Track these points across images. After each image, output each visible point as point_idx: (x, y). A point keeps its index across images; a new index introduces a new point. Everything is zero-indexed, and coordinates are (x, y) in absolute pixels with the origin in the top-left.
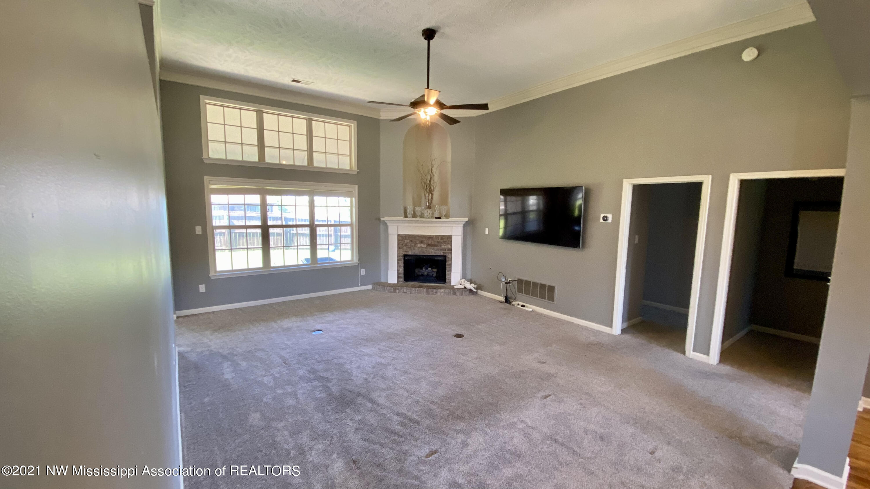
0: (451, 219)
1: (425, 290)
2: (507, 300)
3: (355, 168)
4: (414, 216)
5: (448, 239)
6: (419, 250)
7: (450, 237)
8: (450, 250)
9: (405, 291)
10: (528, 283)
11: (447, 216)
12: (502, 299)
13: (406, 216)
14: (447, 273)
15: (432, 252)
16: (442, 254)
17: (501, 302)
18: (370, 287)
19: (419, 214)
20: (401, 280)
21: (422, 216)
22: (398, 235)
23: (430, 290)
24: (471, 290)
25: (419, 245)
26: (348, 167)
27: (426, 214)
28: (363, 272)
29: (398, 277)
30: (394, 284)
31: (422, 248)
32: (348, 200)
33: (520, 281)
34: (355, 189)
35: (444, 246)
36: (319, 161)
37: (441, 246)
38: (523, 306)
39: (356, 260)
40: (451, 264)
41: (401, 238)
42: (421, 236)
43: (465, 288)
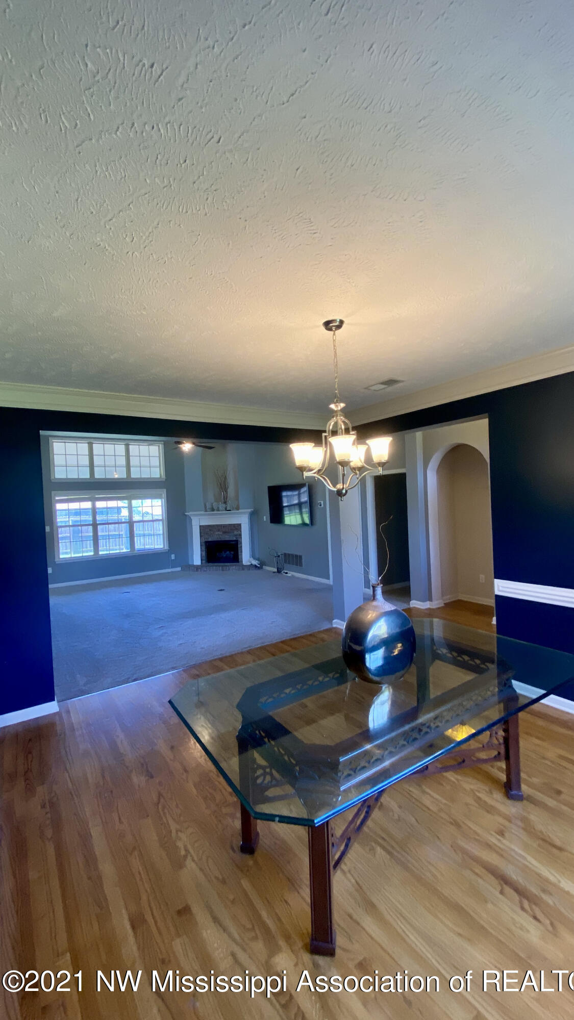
0: (240, 511)
1: (221, 568)
2: (279, 571)
3: (163, 476)
4: (213, 510)
5: (238, 527)
6: (216, 537)
7: (240, 525)
8: (240, 535)
9: (205, 569)
10: (289, 555)
11: (238, 509)
12: (275, 570)
13: (206, 511)
14: (239, 553)
15: (227, 538)
16: (234, 539)
17: (274, 572)
18: (179, 569)
19: (215, 508)
20: (204, 562)
21: (218, 510)
22: (200, 526)
23: (224, 568)
24: (256, 566)
25: (217, 533)
26: (158, 476)
27: (221, 508)
28: (173, 557)
29: (202, 560)
30: (198, 566)
31: (219, 535)
32: (160, 501)
33: (285, 554)
34: (164, 492)
35: (236, 533)
36: (135, 474)
37: (233, 532)
38: (286, 573)
39: (167, 547)
40: (242, 546)
41: (203, 529)
42: (217, 526)
43: (251, 564)
